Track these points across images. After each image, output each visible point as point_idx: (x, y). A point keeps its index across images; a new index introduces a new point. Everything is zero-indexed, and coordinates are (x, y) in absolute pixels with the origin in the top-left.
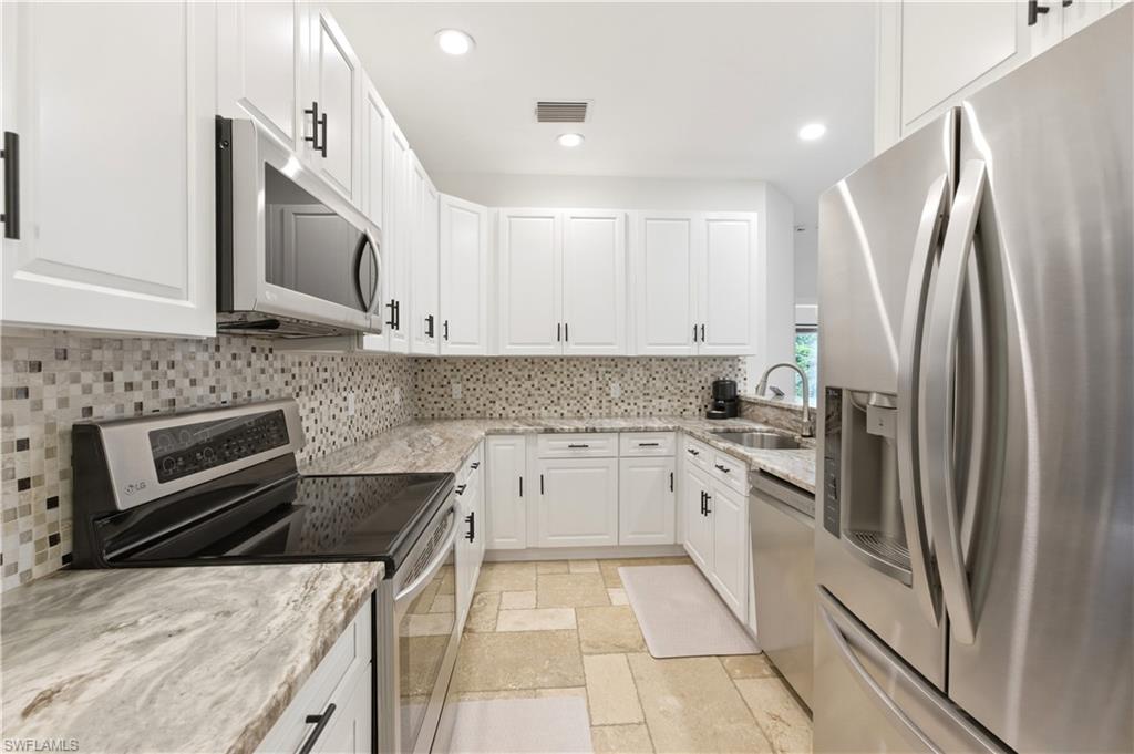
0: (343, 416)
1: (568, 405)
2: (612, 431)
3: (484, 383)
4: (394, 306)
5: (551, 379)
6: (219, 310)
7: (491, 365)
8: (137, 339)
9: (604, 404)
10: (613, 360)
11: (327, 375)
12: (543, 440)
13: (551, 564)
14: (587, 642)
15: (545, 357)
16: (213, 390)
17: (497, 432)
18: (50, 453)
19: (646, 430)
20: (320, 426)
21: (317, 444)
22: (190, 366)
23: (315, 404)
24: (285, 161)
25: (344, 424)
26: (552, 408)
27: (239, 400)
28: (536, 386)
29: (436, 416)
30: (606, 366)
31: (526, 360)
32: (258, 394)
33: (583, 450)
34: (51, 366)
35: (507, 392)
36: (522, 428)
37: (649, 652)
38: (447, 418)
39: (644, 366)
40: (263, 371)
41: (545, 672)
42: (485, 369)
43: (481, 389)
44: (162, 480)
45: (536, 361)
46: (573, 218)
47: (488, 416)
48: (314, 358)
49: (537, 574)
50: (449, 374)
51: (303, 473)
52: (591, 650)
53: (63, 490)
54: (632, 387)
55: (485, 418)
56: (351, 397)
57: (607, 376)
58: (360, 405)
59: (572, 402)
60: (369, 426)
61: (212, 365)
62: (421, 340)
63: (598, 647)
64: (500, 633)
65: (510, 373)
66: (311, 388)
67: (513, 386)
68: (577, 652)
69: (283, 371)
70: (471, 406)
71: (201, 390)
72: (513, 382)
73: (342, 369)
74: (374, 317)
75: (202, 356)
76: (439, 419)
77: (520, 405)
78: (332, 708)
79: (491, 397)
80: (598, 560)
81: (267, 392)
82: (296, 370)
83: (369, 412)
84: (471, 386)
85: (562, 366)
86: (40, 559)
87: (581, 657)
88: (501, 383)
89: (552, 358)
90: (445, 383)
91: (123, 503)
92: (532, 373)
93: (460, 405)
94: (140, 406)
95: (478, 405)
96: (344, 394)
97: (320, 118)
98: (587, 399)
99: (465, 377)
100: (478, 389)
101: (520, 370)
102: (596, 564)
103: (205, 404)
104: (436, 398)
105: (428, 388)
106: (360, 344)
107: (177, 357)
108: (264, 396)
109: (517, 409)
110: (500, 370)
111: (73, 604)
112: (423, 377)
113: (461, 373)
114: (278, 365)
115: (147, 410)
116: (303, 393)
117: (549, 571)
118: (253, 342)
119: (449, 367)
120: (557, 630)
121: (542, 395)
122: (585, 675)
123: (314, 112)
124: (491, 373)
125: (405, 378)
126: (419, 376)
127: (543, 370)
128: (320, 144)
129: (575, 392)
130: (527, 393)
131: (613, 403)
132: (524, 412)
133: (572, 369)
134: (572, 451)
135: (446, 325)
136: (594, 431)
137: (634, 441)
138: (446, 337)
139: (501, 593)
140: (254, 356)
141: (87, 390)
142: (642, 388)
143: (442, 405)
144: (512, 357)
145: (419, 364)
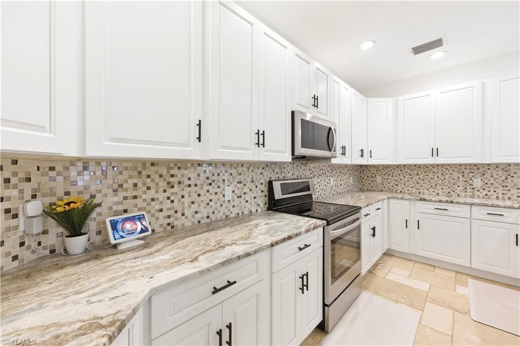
0: (329, 185)
1: (442, 189)
2: (465, 204)
3: (392, 176)
4: (344, 148)
5: (431, 175)
6: (292, 155)
7: (396, 168)
8: (278, 163)
9: (468, 190)
10: (476, 166)
11: (323, 171)
12: (419, 203)
13: (423, 265)
14: (431, 299)
15: (427, 164)
16: (292, 174)
17: (394, 198)
18: (265, 186)
19: (492, 206)
20: (321, 188)
21: (320, 193)
22: (288, 168)
23: (319, 181)
24: (306, 116)
25: (329, 188)
26: (432, 190)
27: (299, 178)
28: (422, 178)
29: (369, 189)
30: (470, 169)
31: (416, 166)
32: (303, 176)
33: (444, 212)
34: (266, 168)
35: (405, 181)
36: (407, 197)
37: (470, 316)
38: (374, 191)
39: (503, 169)
40: (304, 170)
41: (405, 299)
42: (393, 170)
43: (391, 179)
44: (283, 195)
45: (421, 166)
46: (442, 93)
47: (394, 191)
48: (319, 166)
49: (414, 266)
50: (375, 172)
51: (314, 201)
52: (431, 301)
53: (267, 194)
54: (492, 181)
55: (393, 192)
56: (332, 179)
57: (471, 175)
58: (335, 182)
59: (445, 188)
60: (339, 190)
61: (292, 168)
62: (358, 158)
63: (438, 303)
64: (387, 279)
65: (406, 172)
66: (318, 175)
67: (408, 178)
68: (424, 299)
69: (310, 170)
70: (386, 186)
71: (290, 175)
72: (408, 176)
73: (329, 170)
74: (333, 153)
75: (290, 166)
76: (371, 191)
77: (412, 187)
78: (310, 245)
79: (396, 183)
80: (456, 272)
81: (305, 176)
82: (313, 170)
83: (339, 185)
84: (386, 178)
85: (438, 169)
86: (264, 207)
87: (426, 302)
88: (401, 177)
89: (432, 165)
90: (373, 176)
91: (276, 198)
92: (419, 172)
93: (380, 186)
94: (279, 178)
95: (389, 186)
96: (329, 178)
97: (316, 98)
98: (456, 187)
99: (383, 173)
100: (389, 179)
101: (412, 171)
102: (454, 273)
103: (291, 178)
104: (369, 182)
105: (366, 178)
106: (330, 161)
107: (285, 166)
108: (304, 177)
109: (410, 189)
110: (401, 171)
111: (269, 215)
112: (364, 173)
113: (381, 172)
114: (308, 168)
115: (280, 178)
116: (315, 177)
117: (423, 267)
118: (302, 162)
119: (375, 169)
120: (416, 289)
121: (426, 183)
122: (424, 308)
123: (314, 97)
124: (396, 172)
125: (355, 173)
126: (362, 173)
127: (425, 171)
128: (316, 105)
129: (447, 182)
130: (416, 182)
131: (476, 190)
132: (414, 191)
133: (444, 170)
134: (437, 211)
135: (371, 152)
136: (452, 202)
137: (484, 211)
138: (371, 157)
139: (392, 267)
140: (302, 166)
141: (270, 173)
142: (501, 182)
143: (372, 185)
144: (407, 165)
145: (361, 168)
